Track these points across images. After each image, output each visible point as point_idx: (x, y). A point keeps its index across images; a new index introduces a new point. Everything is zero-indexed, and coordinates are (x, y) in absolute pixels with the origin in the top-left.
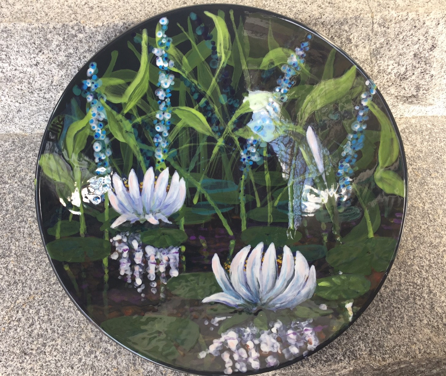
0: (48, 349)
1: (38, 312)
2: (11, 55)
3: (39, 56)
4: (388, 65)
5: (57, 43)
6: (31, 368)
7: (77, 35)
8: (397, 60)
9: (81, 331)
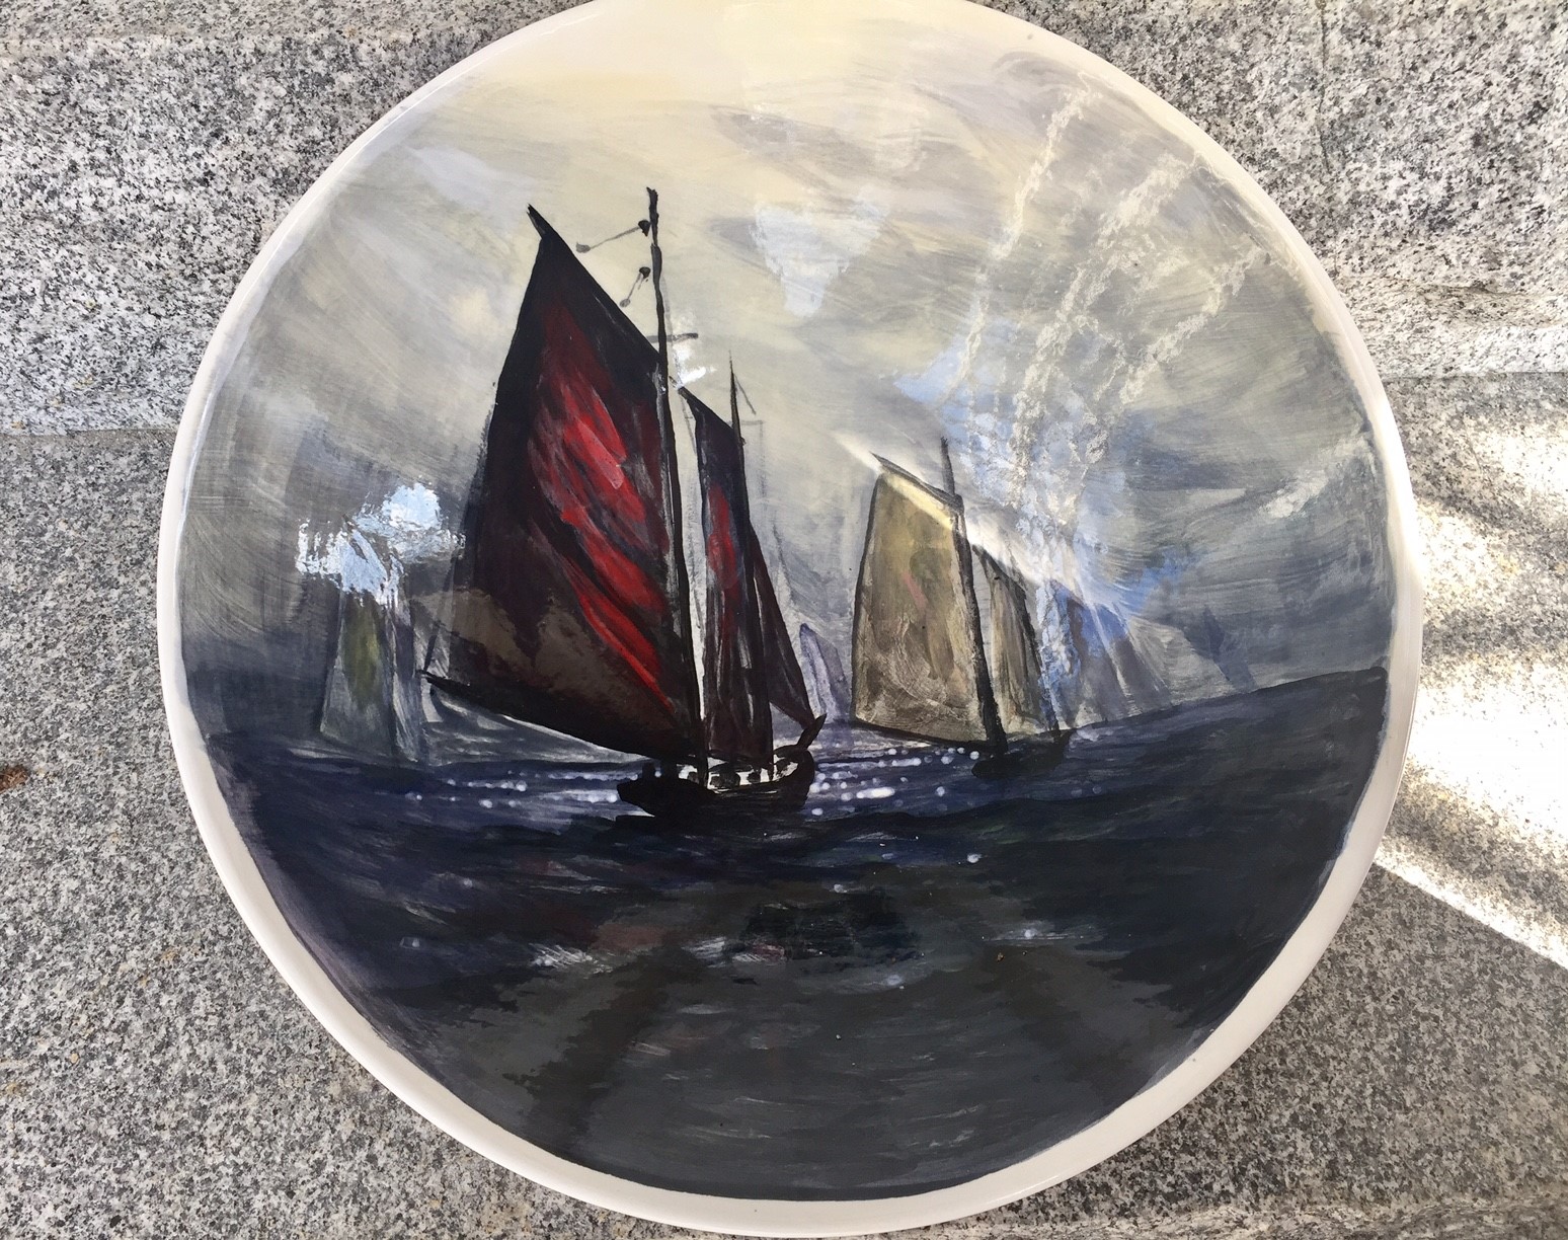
0: (213, 1128)
1: (187, 1004)
2: (125, 149)
3: (213, 151)
4: (1385, 178)
5: (268, 105)
6: (153, 1191)
7: (334, 75)
8: (1418, 157)
9: (326, 1071)
